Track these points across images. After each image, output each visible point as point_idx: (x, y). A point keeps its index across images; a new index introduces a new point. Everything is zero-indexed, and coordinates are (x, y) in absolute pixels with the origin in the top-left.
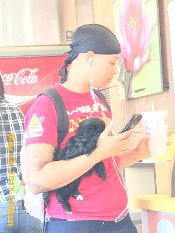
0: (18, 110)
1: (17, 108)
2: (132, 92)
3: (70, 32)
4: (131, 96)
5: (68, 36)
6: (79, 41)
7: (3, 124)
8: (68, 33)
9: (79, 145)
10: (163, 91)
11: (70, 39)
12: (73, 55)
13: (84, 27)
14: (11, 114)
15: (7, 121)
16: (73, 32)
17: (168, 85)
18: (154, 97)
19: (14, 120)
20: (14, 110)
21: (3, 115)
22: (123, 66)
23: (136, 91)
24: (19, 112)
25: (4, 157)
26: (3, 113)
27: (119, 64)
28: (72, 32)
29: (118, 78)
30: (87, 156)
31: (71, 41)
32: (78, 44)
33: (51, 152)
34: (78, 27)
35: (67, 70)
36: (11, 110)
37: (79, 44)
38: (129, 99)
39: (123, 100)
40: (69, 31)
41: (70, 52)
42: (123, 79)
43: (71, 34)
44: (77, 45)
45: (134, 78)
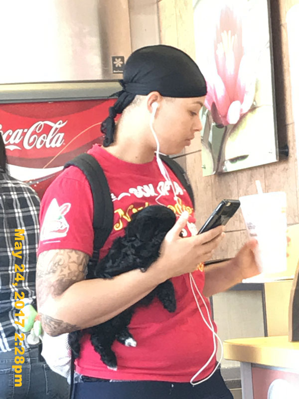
0: (31, 192)
1: (28, 188)
2: (225, 162)
3: (120, 59)
4: (224, 169)
5: (117, 66)
6: (136, 75)
7: (4, 215)
8: (116, 59)
9: (129, 252)
10: (278, 160)
11: (120, 70)
12: (125, 98)
13: (144, 50)
14: (19, 199)
15: (11, 211)
16: (126, 59)
17: (287, 150)
18: (262, 170)
19: (24, 210)
20: (23, 191)
21: (5, 201)
22: (211, 117)
23: (233, 160)
24: (32, 195)
25: (6, 273)
26: (4, 197)
27: (203, 113)
28: (122, 58)
29: (202, 137)
30: (142, 271)
31: (122, 75)
32: (134, 81)
33: (81, 264)
34: (134, 51)
35: (116, 124)
36: (18, 193)
37: (135, 79)
38: (220, 174)
39: (210, 176)
40: (118, 58)
41: (120, 94)
42: (210, 140)
43: (122, 63)
44: (132, 81)
45: (229, 138)
